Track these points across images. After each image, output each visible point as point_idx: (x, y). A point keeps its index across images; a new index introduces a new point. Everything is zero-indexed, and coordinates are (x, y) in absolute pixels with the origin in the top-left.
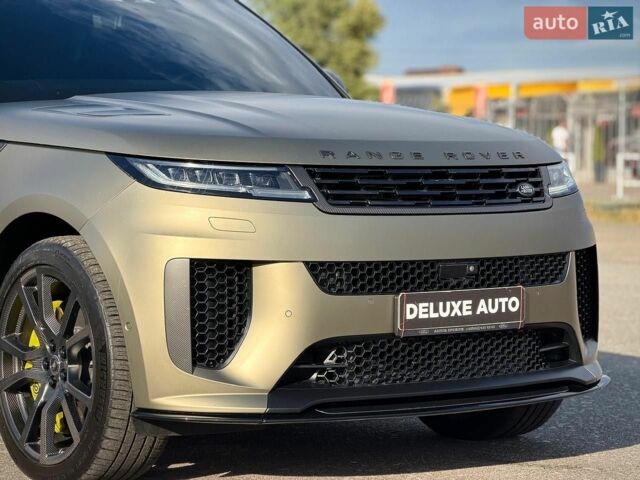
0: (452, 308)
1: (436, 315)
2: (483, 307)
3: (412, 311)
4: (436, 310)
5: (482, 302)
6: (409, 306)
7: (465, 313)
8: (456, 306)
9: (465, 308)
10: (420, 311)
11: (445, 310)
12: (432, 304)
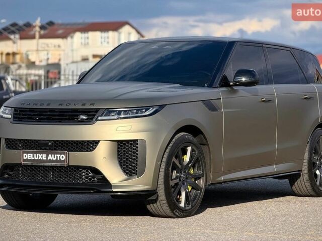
0: (39, 157)
1: (33, 158)
2: (50, 157)
3: (25, 156)
4: (33, 157)
5: (50, 155)
6: (24, 155)
7: (43, 159)
8: (40, 156)
9: (43, 157)
10: (28, 156)
11: (36, 157)
12: (32, 155)
